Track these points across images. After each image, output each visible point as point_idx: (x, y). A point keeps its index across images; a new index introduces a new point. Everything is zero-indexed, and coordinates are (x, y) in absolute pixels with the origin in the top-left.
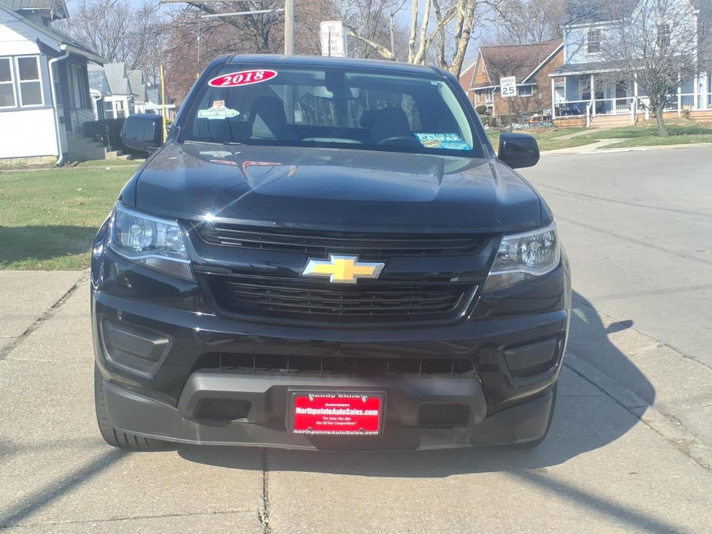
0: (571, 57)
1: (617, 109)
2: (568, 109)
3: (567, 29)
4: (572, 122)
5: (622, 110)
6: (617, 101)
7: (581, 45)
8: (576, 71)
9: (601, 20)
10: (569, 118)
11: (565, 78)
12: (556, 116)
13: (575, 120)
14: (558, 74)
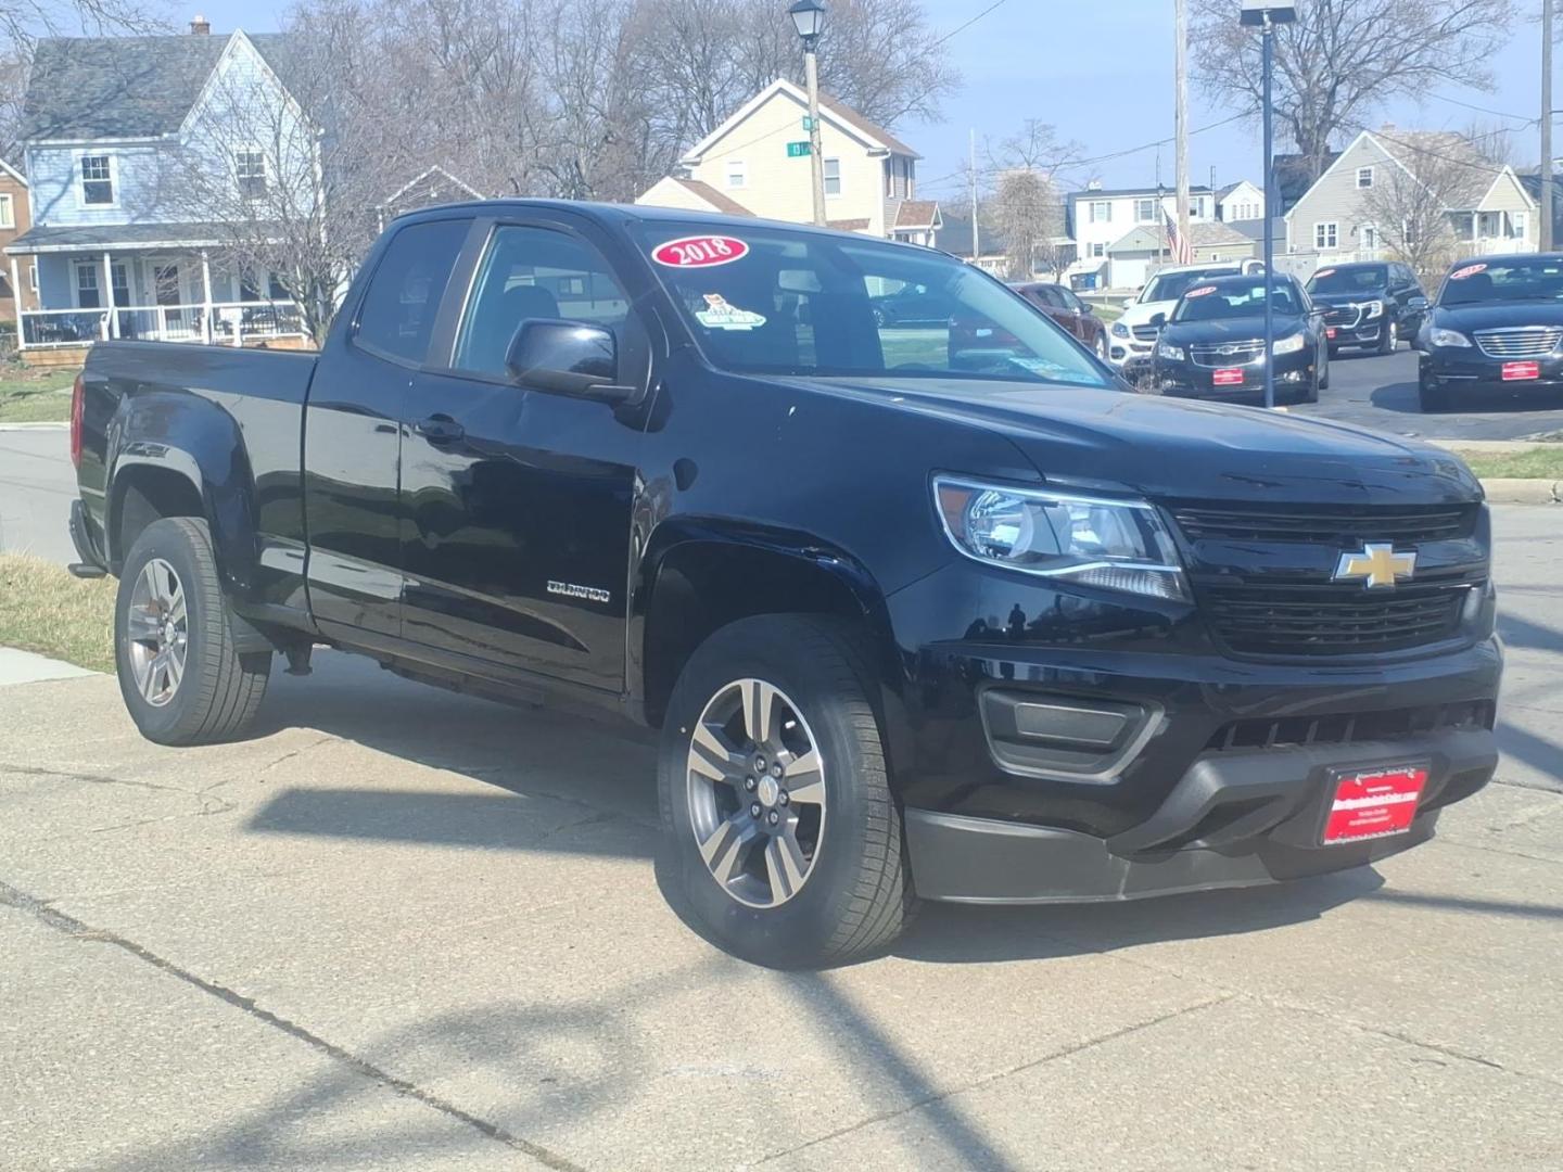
0: (47, 209)
1: (168, 329)
2: (55, 328)
3: (32, 148)
4: (68, 355)
5: (180, 331)
6: (167, 312)
7: (66, 186)
8: (67, 242)
9: (113, 134)
10: (59, 348)
11: (35, 257)
12: (26, 341)
13: (74, 351)
14: (26, 249)
